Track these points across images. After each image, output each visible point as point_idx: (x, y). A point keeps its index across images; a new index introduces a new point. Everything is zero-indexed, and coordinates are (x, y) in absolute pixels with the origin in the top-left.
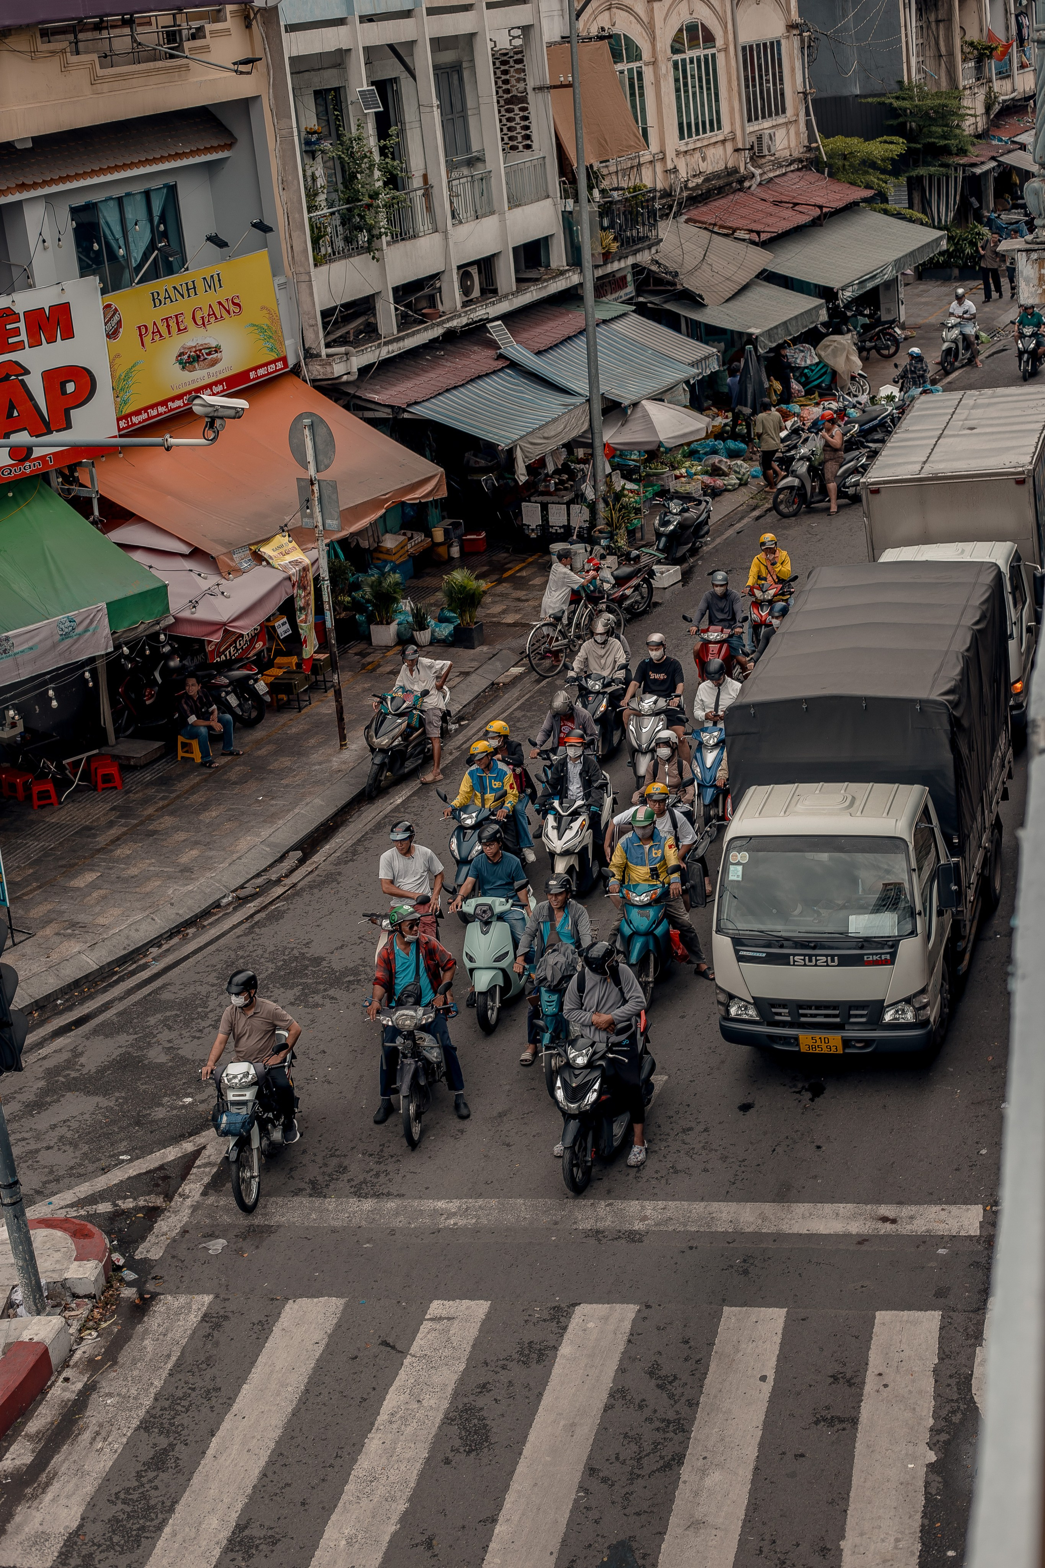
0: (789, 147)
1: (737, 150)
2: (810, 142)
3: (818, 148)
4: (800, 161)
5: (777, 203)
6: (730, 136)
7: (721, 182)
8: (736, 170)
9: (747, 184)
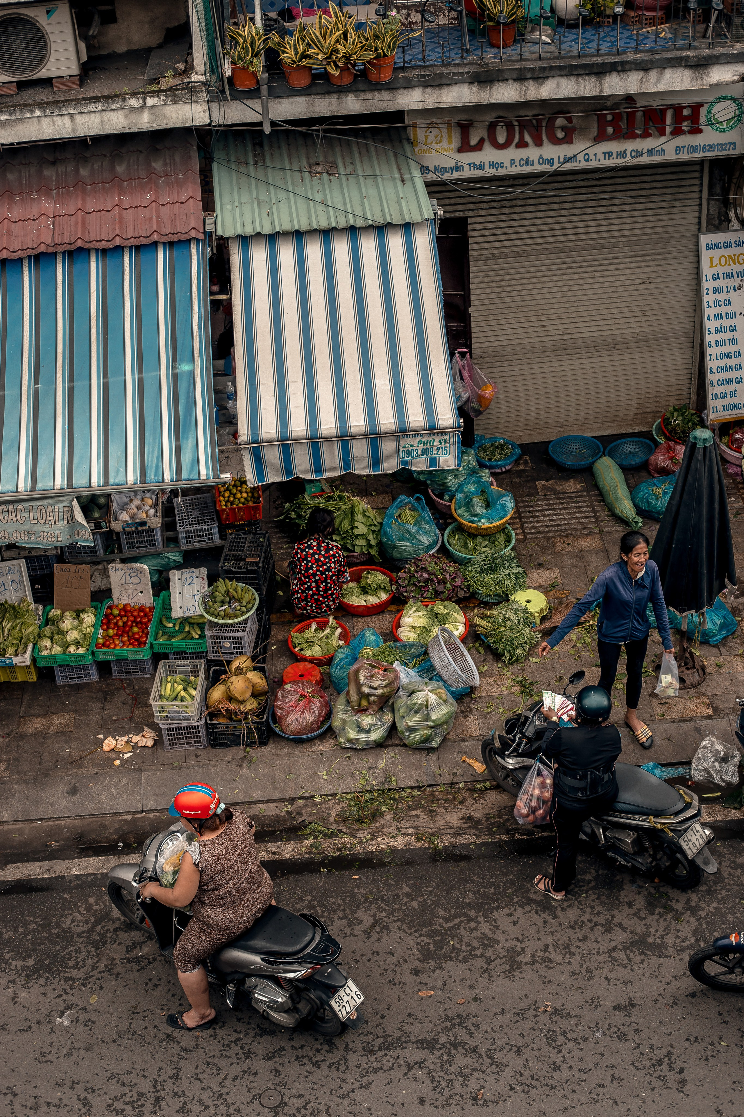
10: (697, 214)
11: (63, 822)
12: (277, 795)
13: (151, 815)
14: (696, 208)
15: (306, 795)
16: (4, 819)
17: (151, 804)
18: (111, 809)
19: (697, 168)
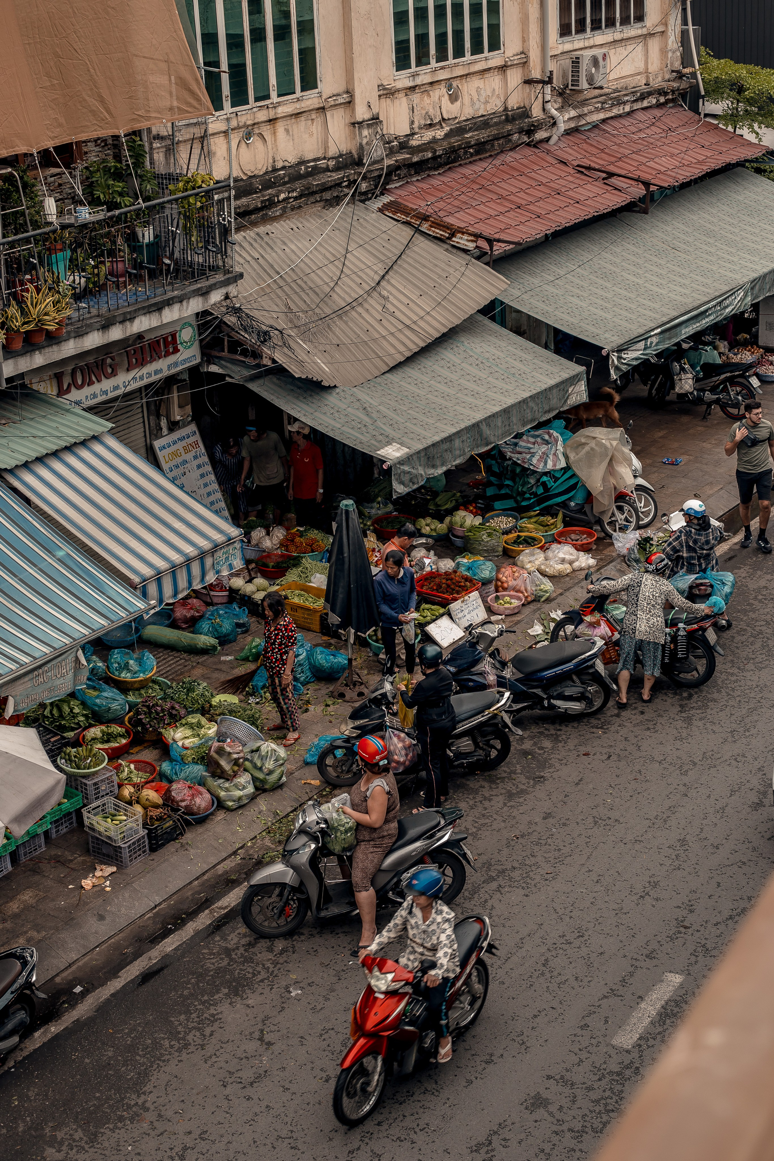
0: (647, 72)
1: (529, 82)
2: (684, 65)
3: (694, 75)
4: (661, 92)
5: (583, 170)
6: (516, 60)
7: (483, 135)
8: (524, 113)
9: (541, 135)
10: (142, 430)
11: (113, 940)
12: (225, 855)
13: (162, 906)
14: (142, 424)
15: (240, 845)
16: (75, 959)
17: (158, 899)
18: (136, 915)
19: (138, 394)
